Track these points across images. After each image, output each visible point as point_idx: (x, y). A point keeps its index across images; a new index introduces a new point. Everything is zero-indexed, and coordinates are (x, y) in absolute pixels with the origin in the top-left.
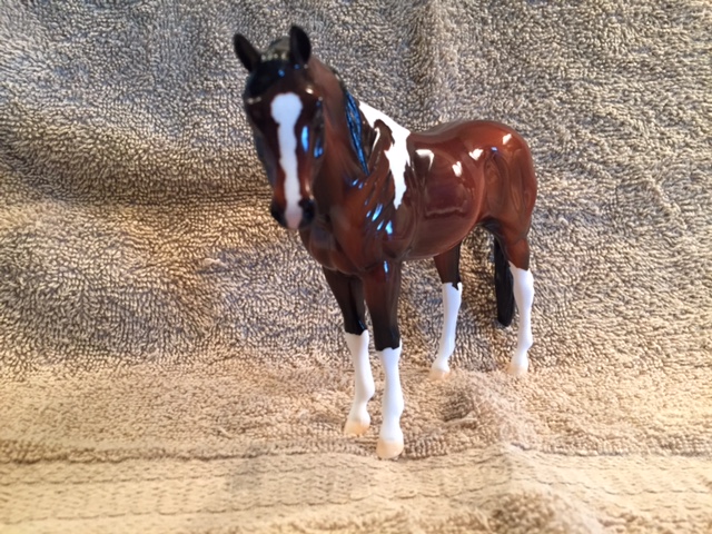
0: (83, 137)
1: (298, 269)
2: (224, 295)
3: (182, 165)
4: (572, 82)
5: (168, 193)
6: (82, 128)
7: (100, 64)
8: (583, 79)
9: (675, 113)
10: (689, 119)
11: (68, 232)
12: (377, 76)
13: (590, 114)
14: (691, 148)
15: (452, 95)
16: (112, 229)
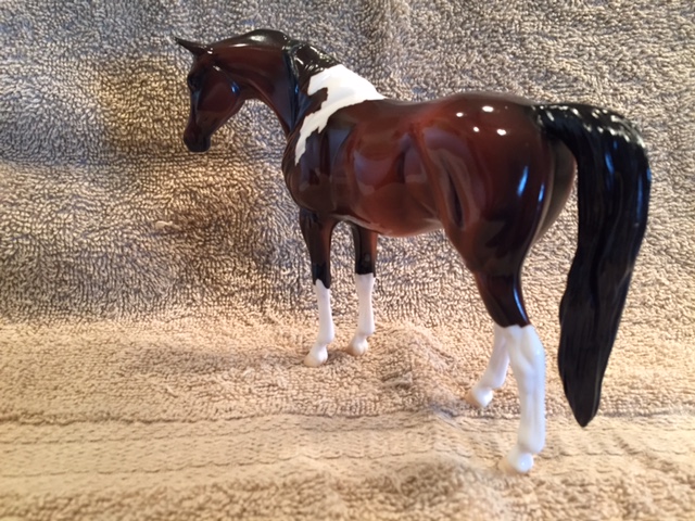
0: (29, 97)
1: (251, 230)
2: (179, 257)
3: (130, 125)
4: (526, 36)
5: (118, 153)
6: (28, 87)
7: (44, 20)
8: (538, 33)
9: (629, 68)
10: (643, 74)
11: (19, 195)
12: (327, 31)
13: (543, 70)
14: (644, 104)
15: (403, 50)
16: (63, 191)
